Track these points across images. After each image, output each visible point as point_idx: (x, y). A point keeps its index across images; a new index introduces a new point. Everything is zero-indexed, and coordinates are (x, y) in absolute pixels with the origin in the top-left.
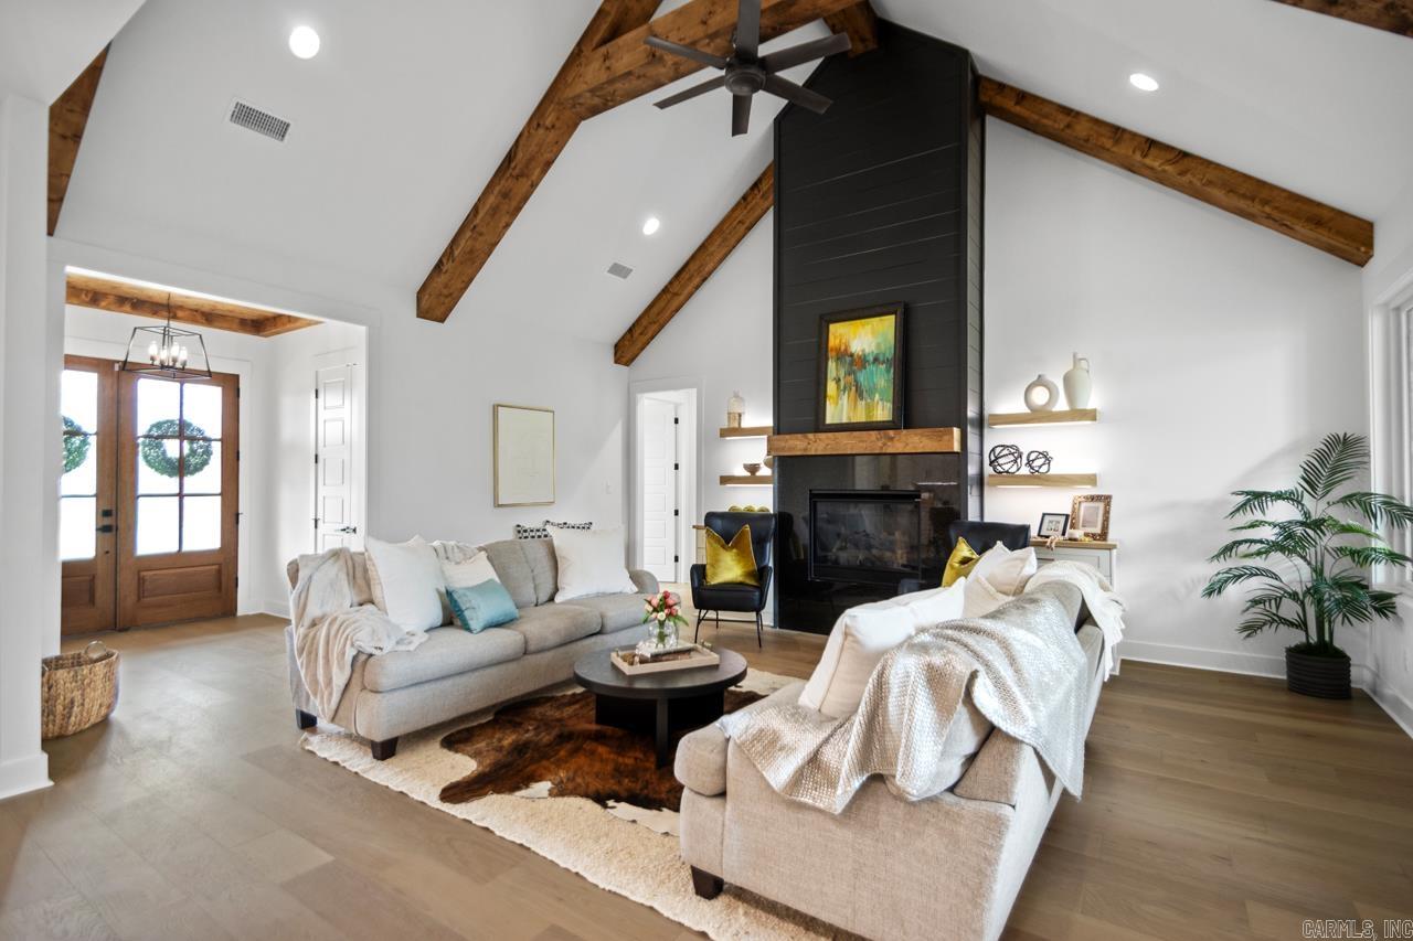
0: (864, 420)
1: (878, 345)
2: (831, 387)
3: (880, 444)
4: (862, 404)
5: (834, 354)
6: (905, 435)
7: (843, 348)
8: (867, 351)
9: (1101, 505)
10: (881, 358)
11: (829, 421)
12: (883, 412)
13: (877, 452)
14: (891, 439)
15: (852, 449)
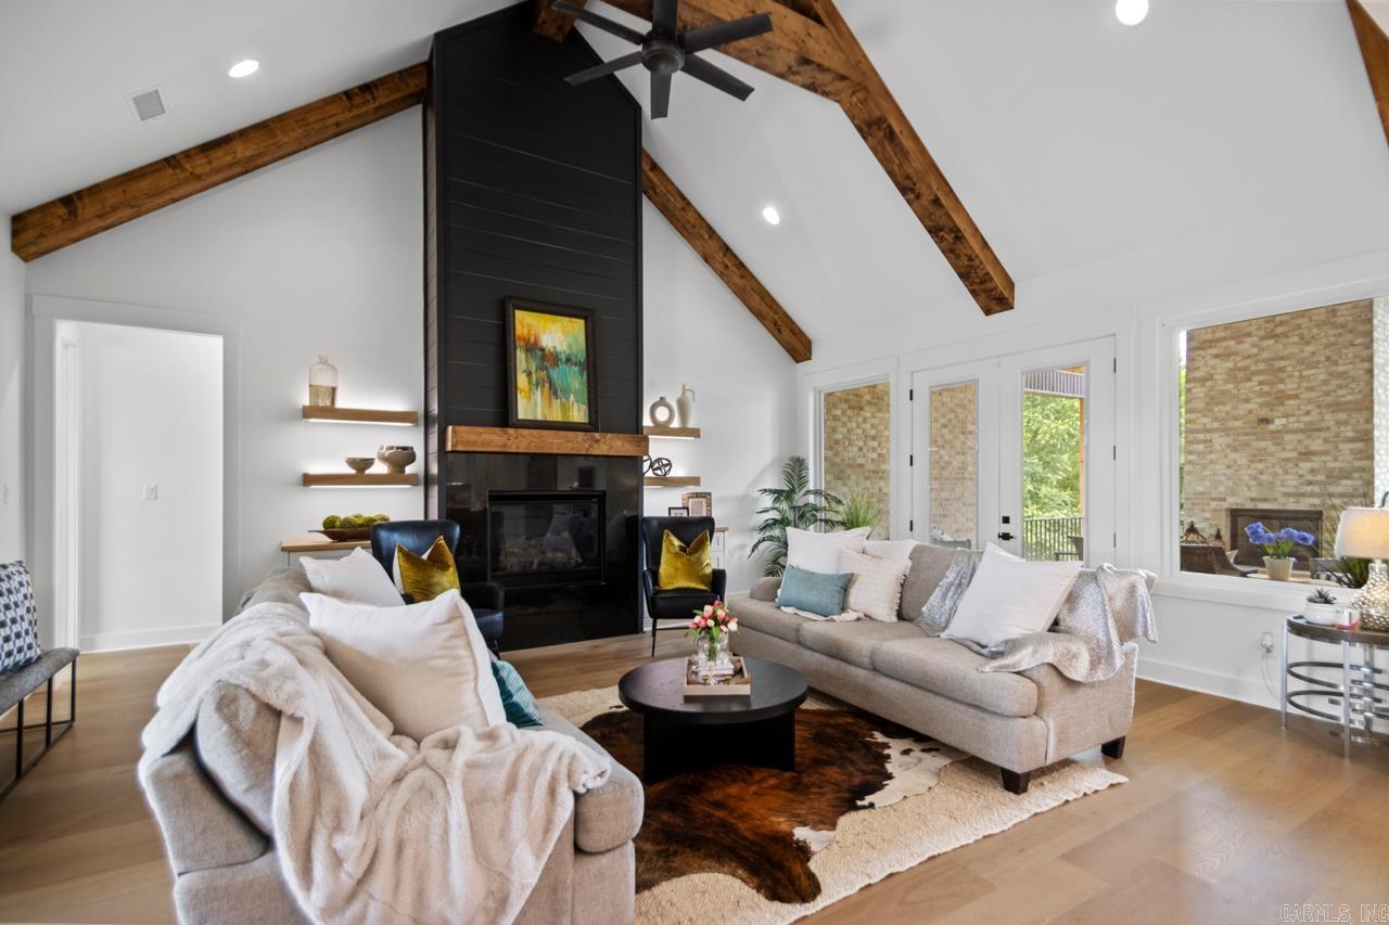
0: (560, 419)
1: (570, 346)
2: (522, 381)
3: (587, 445)
4: (557, 403)
5: (522, 343)
6: (611, 439)
7: (532, 340)
8: (559, 349)
9: (704, 500)
10: (574, 359)
11: (521, 416)
12: (579, 414)
13: (584, 452)
14: (597, 441)
15: (558, 449)
